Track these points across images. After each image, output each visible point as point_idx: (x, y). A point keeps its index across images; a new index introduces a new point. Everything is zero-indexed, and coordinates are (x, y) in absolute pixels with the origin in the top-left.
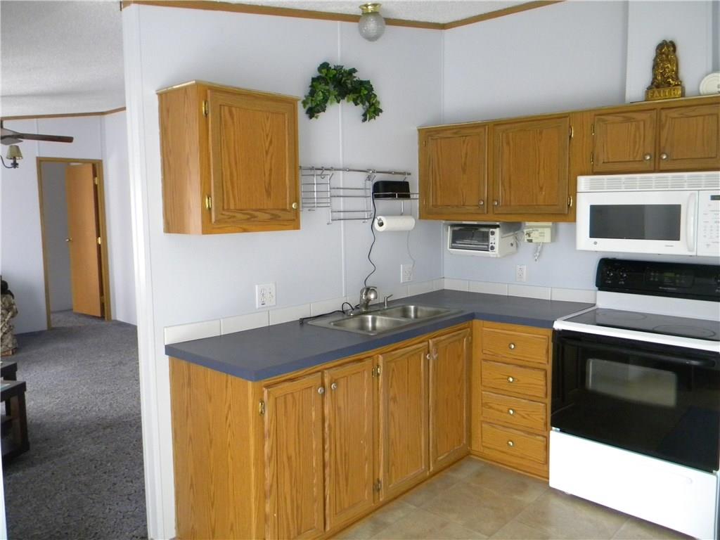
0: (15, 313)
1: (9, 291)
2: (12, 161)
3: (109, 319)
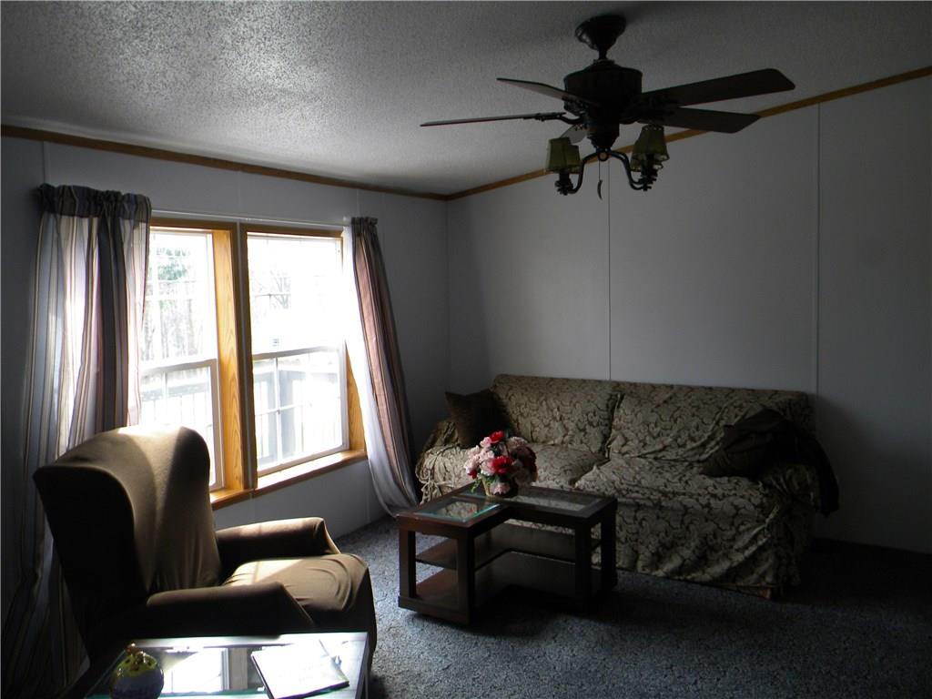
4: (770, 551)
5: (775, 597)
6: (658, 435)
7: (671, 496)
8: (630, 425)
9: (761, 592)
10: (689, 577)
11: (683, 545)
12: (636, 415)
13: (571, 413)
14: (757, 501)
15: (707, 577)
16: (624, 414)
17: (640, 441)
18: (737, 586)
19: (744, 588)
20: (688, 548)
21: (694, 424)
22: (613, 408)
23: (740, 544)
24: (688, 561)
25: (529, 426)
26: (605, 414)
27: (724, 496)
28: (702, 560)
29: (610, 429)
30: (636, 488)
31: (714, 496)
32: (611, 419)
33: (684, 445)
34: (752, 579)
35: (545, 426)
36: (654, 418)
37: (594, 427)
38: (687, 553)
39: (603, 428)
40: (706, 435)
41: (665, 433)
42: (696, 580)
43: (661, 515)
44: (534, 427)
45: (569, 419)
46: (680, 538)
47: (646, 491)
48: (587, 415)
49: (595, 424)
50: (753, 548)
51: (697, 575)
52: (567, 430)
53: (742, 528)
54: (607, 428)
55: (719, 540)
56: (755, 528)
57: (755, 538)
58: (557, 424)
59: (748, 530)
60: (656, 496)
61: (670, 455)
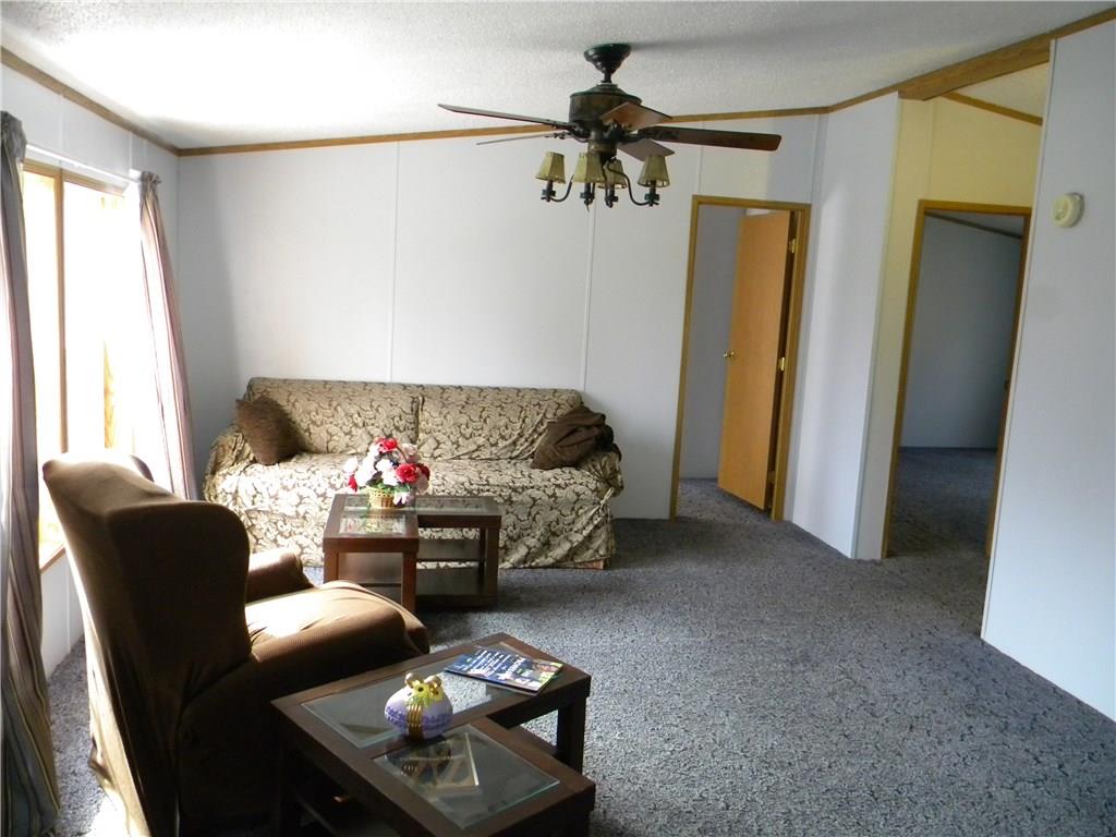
0: (619, 489)
1: (615, 446)
2: (647, 190)
3: (779, 518)
4: (603, 528)
5: (605, 567)
6: (471, 437)
7: (520, 490)
8: (440, 428)
9: (595, 564)
10: (533, 564)
11: (528, 535)
12: (445, 417)
13: (375, 418)
14: (592, 486)
15: (550, 561)
16: (430, 416)
17: (453, 444)
18: (575, 563)
19: (580, 563)
20: (533, 537)
21: (502, 423)
22: (417, 411)
23: (579, 526)
24: (533, 550)
25: (324, 435)
26: (411, 418)
27: (567, 485)
28: (547, 545)
29: (417, 433)
30: (487, 487)
31: (558, 486)
32: (417, 423)
33: (496, 445)
34: (588, 555)
35: (346, 434)
36: (464, 419)
37: (401, 432)
38: (532, 542)
39: (409, 432)
40: (516, 433)
41: (477, 433)
42: (541, 565)
43: (511, 510)
44: (332, 436)
45: (373, 425)
46: (526, 529)
47: (496, 488)
48: (393, 419)
49: (402, 429)
50: (591, 527)
51: (541, 561)
52: (372, 436)
53: (581, 511)
54: (413, 432)
55: (561, 525)
56: (589, 510)
57: (591, 518)
58: (360, 431)
59: (586, 512)
60: (506, 493)
61: (485, 454)
